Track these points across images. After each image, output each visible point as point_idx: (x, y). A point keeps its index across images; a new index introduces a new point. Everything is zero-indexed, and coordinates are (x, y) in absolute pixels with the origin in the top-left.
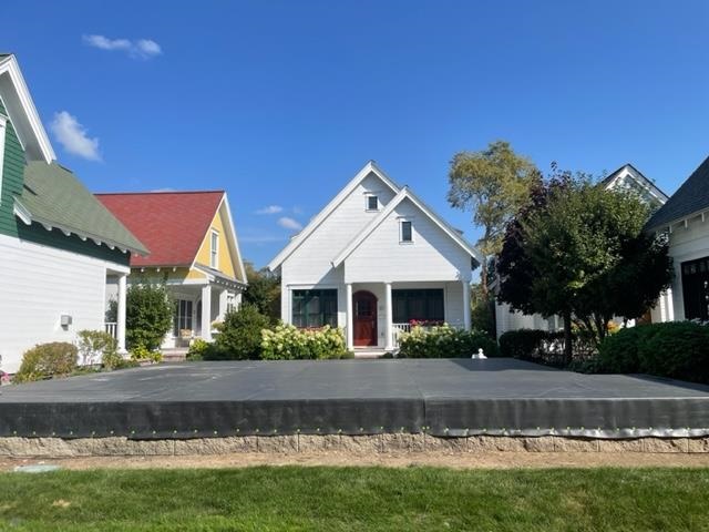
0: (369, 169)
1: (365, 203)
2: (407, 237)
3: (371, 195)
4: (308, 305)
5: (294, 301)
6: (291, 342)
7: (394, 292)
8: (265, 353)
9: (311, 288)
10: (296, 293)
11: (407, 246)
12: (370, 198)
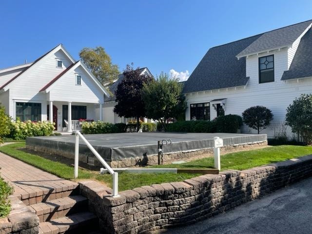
0: (59, 48)
1: (55, 64)
2: (79, 83)
3: (59, 60)
4: (25, 110)
5: (17, 108)
6: (32, 128)
7: (72, 107)
8: (17, 134)
9: (27, 102)
10: (18, 104)
11: (78, 87)
12: (58, 61)
